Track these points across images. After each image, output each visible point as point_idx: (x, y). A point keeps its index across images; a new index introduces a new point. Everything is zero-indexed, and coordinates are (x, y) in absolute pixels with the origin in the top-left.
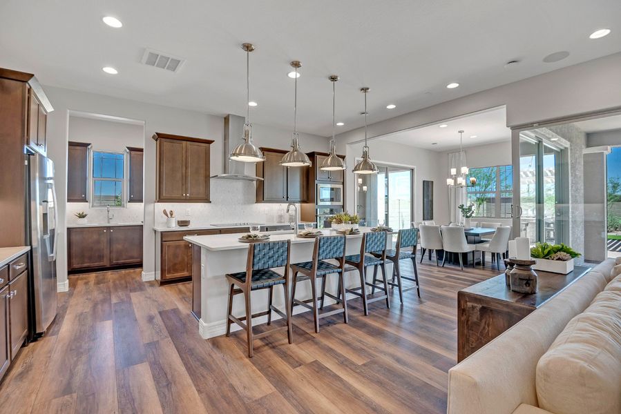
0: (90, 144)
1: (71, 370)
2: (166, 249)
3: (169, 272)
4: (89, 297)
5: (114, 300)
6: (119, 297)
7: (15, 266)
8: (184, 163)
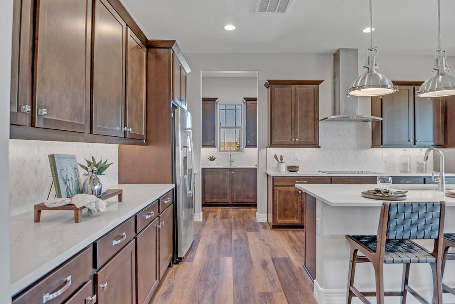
0: (217, 99)
1: (199, 301)
2: (277, 193)
3: (280, 217)
4: (216, 230)
5: (234, 237)
6: (238, 235)
7: (164, 200)
8: (293, 108)
